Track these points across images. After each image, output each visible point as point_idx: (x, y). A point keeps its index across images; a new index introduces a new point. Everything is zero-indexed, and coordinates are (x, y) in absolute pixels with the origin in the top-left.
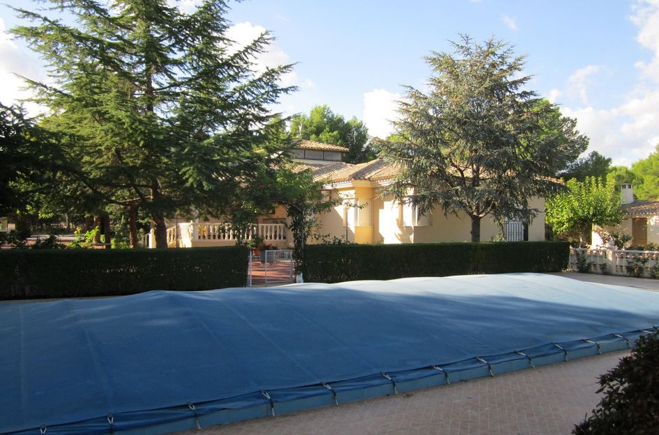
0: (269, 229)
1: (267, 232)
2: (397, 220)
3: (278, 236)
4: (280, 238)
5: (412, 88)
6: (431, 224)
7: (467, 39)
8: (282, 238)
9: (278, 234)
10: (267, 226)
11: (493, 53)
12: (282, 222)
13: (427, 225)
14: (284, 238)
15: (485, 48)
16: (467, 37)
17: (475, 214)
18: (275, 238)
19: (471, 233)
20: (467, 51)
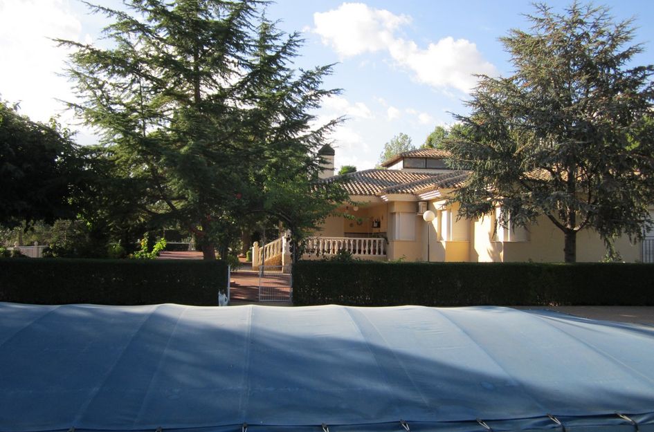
0: (367, 243)
1: (365, 247)
2: (490, 234)
3: (377, 251)
4: (379, 253)
5: (487, 77)
6: (529, 239)
7: (544, 8)
8: (382, 253)
9: (377, 248)
10: (365, 241)
11: (582, 22)
12: (383, 237)
13: (524, 240)
14: (385, 253)
15: (568, 17)
16: (544, 7)
17: (569, 226)
18: (374, 253)
19: (565, 250)
20: (549, 23)
